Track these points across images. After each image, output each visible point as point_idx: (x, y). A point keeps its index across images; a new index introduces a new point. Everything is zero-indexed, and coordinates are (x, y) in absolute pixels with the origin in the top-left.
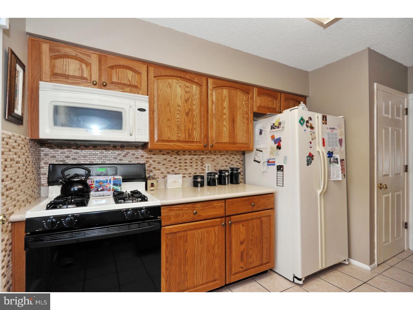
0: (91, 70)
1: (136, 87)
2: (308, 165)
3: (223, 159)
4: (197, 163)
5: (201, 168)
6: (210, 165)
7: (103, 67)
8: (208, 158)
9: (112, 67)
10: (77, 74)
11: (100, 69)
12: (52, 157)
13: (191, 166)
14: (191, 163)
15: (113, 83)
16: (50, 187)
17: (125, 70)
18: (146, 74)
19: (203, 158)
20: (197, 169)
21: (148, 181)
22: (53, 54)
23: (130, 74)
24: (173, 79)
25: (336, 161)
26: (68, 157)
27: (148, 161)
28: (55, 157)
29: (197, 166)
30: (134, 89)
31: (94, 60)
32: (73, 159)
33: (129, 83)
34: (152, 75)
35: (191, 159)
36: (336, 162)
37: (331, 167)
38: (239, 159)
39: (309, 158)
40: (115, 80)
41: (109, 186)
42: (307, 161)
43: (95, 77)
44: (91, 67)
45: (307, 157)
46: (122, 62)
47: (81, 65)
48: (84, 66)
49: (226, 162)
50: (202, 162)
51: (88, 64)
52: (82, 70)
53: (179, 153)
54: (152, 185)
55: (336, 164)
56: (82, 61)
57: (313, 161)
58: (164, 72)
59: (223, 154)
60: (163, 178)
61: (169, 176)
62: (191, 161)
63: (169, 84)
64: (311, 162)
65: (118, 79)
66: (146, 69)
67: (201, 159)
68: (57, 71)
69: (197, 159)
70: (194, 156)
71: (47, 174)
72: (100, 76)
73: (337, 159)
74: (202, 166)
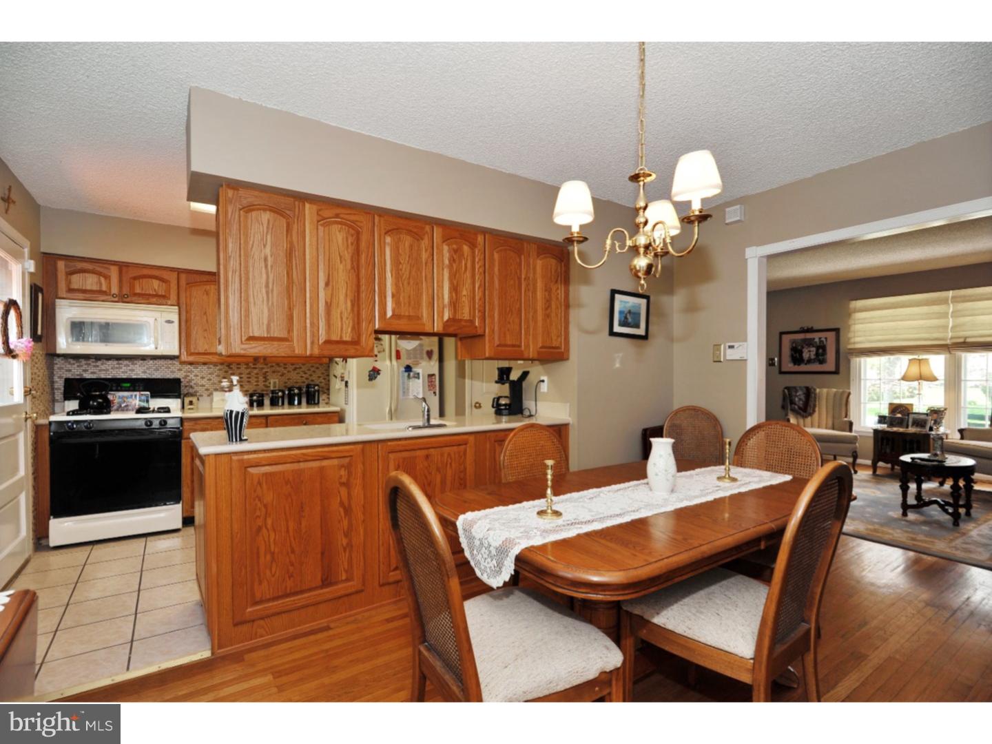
0: (110, 283)
1: (163, 297)
2: (371, 379)
3: (298, 373)
4: (257, 378)
5: (264, 385)
6: (277, 381)
7: (124, 279)
8: (274, 372)
9: (135, 278)
10: (95, 288)
11: (121, 281)
12: (67, 371)
13: (249, 382)
14: (249, 378)
15: (135, 294)
16: (66, 402)
17: (150, 280)
18: (176, 282)
19: (267, 372)
20: (257, 385)
21: (185, 398)
22: (68, 270)
23: (156, 283)
24: (210, 284)
25: (416, 376)
26: (85, 371)
27: (188, 376)
28: (70, 371)
29: (257, 381)
30: (161, 301)
31: (114, 272)
32: (92, 373)
33: (154, 293)
34: (183, 282)
35: (249, 374)
36: (416, 378)
37: (411, 383)
38: (323, 373)
39: (372, 373)
40: (138, 290)
41: (133, 403)
42: (369, 376)
43: (115, 290)
44: (110, 280)
45: (370, 371)
46: (146, 272)
47: (99, 279)
48: (102, 279)
49: (302, 377)
50: (265, 377)
51: (107, 277)
52: (101, 284)
53: (231, 366)
54: (191, 403)
55: (417, 380)
56: (99, 274)
57: (378, 376)
58: (198, 278)
59: (298, 366)
60: (209, 396)
61: (215, 394)
62: (248, 376)
63: (205, 290)
64: (376, 377)
65: (142, 289)
66: (176, 276)
67: (263, 374)
68: (74, 286)
69: (257, 374)
70: (252, 370)
71: (63, 389)
72: (121, 288)
73: (418, 374)
74: (264, 381)
